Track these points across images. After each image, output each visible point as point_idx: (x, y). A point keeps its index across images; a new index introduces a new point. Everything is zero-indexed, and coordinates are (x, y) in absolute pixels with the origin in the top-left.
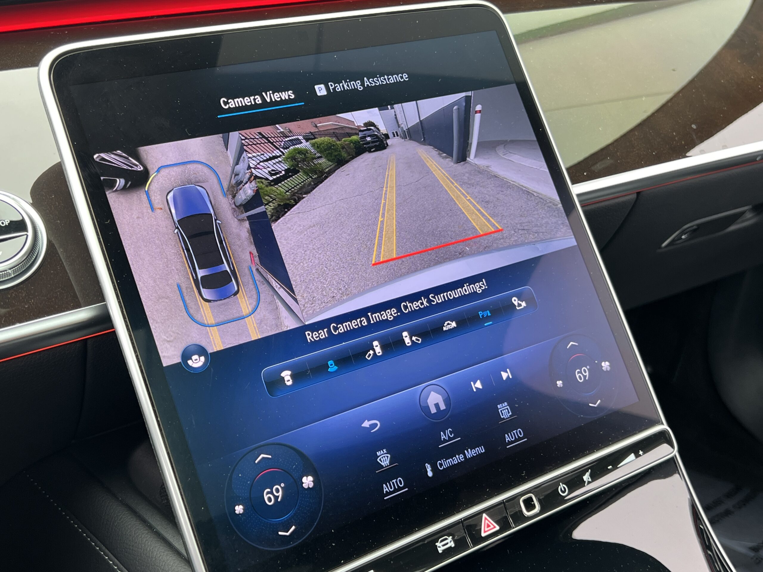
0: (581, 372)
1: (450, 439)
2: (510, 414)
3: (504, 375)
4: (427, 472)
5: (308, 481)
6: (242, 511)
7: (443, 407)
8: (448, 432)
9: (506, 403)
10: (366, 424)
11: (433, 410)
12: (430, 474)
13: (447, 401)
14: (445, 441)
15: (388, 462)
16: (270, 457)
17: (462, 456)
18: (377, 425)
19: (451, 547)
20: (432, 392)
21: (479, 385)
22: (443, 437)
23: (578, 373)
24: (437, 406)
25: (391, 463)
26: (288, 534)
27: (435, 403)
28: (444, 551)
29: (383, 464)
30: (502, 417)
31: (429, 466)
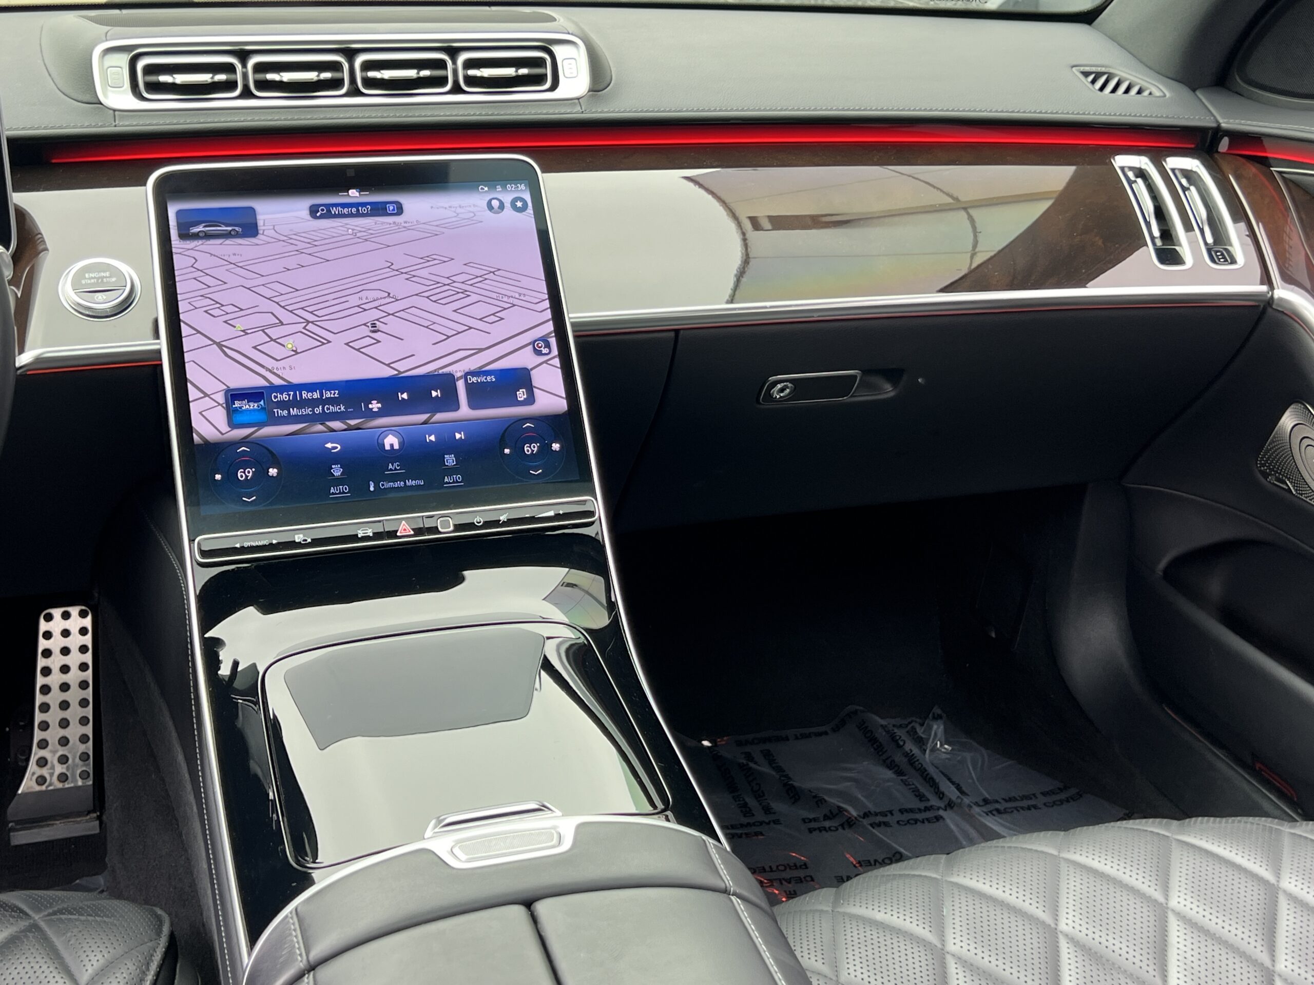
0: (530, 447)
1: (396, 469)
2: (455, 463)
3: (458, 436)
4: (369, 487)
5: (273, 472)
6: (219, 479)
7: (396, 447)
8: (395, 465)
9: (453, 455)
10: (329, 445)
11: (387, 447)
12: (372, 489)
13: (402, 444)
14: (391, 470)
15: (339, 474)
16: (249, 450)
17: (402, 483)
18: (337, 448)
19: (369, 536)
20: (390, 436)
21: (433, 438)
22: (390, 466)
23: (527, 447)
24: (392, 445)
25: (342, 474)
26: (249, 500)
27: (391, 443)
28: (362, 537)
29: (335, 474)
30: (446, 464)
31: (372, 483)
